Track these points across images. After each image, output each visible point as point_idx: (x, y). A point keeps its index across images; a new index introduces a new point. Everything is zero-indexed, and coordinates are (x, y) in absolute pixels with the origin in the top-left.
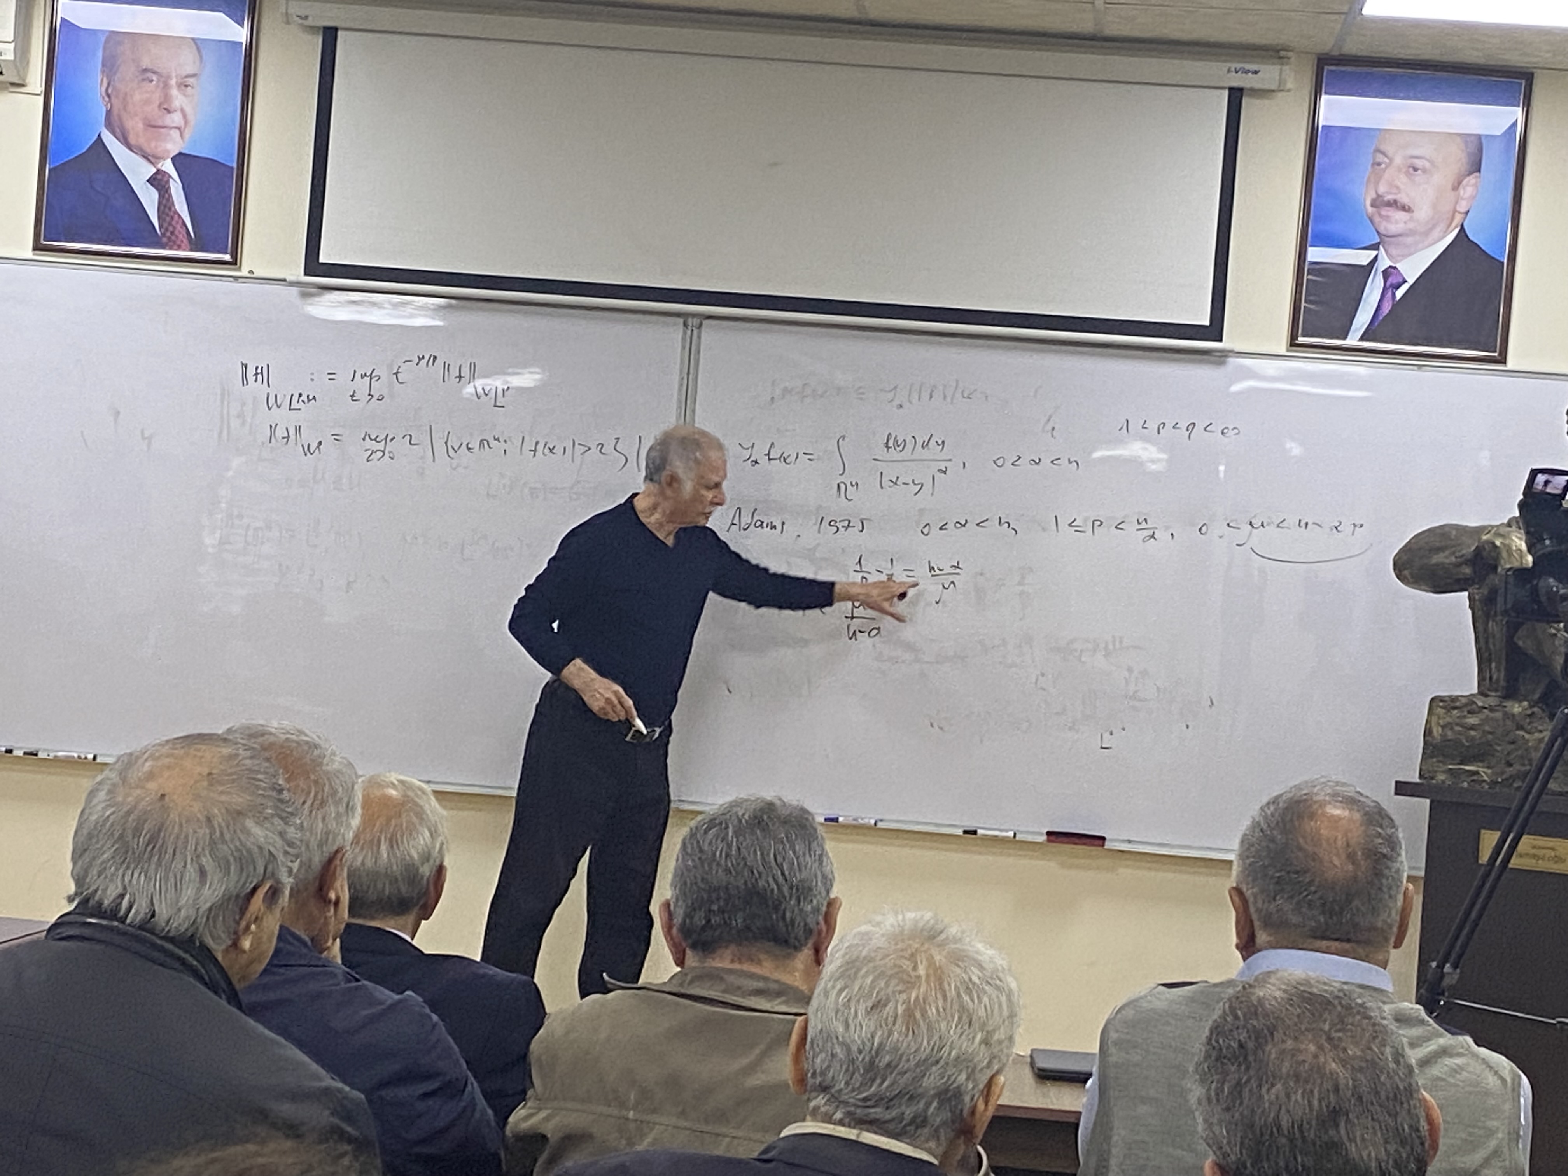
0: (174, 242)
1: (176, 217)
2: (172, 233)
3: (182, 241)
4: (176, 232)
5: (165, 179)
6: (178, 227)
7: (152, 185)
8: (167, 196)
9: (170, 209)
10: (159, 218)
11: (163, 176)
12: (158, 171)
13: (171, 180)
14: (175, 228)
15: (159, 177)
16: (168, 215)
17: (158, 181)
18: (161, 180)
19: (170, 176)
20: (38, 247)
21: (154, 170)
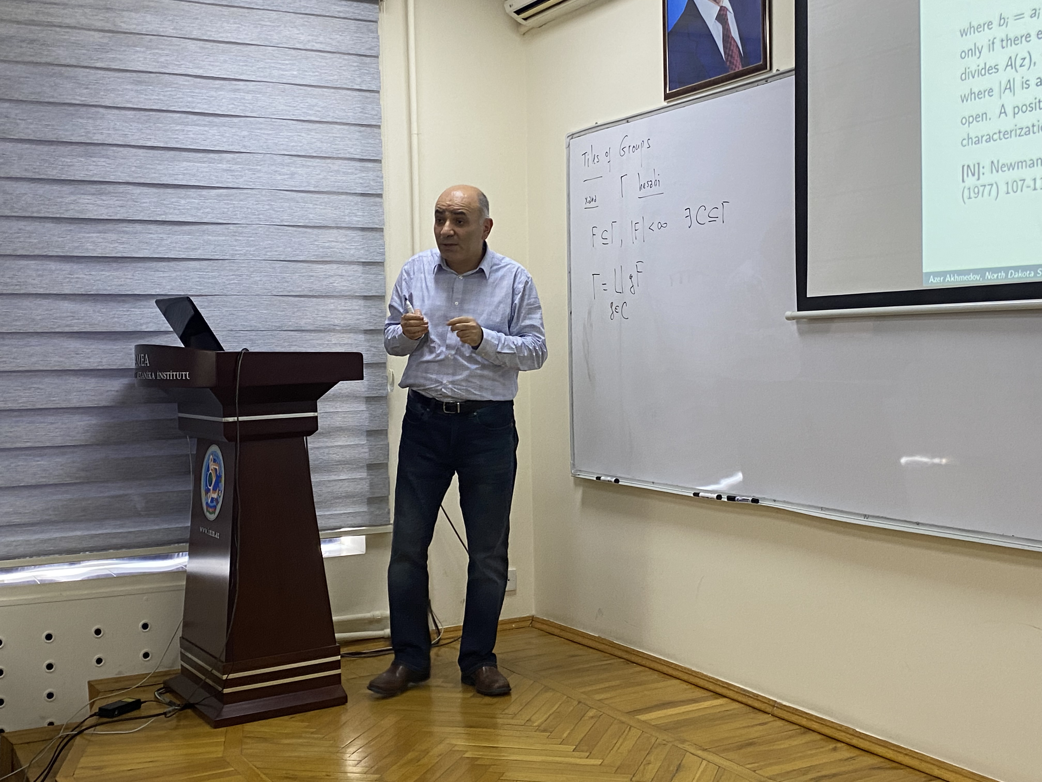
0: (733, 64)
1: (733, 43)
2: (732, 56)
3: (737, 60)
4: (734, 54)
5: (725, 13)
6: (735, 49)
7: (719, 21)
8: (727, 27)
9: (729, 37)
10: (724, 47)
11: (724, 10)
12: (721, 7)
13: (728, 12)
14: (732, 50)
15: (722, 12)
16: (728, 42)
17: (721, 17)
18: (723, 15)
19: (727, 9)
20: (667, 97)
21: (719, 8)
